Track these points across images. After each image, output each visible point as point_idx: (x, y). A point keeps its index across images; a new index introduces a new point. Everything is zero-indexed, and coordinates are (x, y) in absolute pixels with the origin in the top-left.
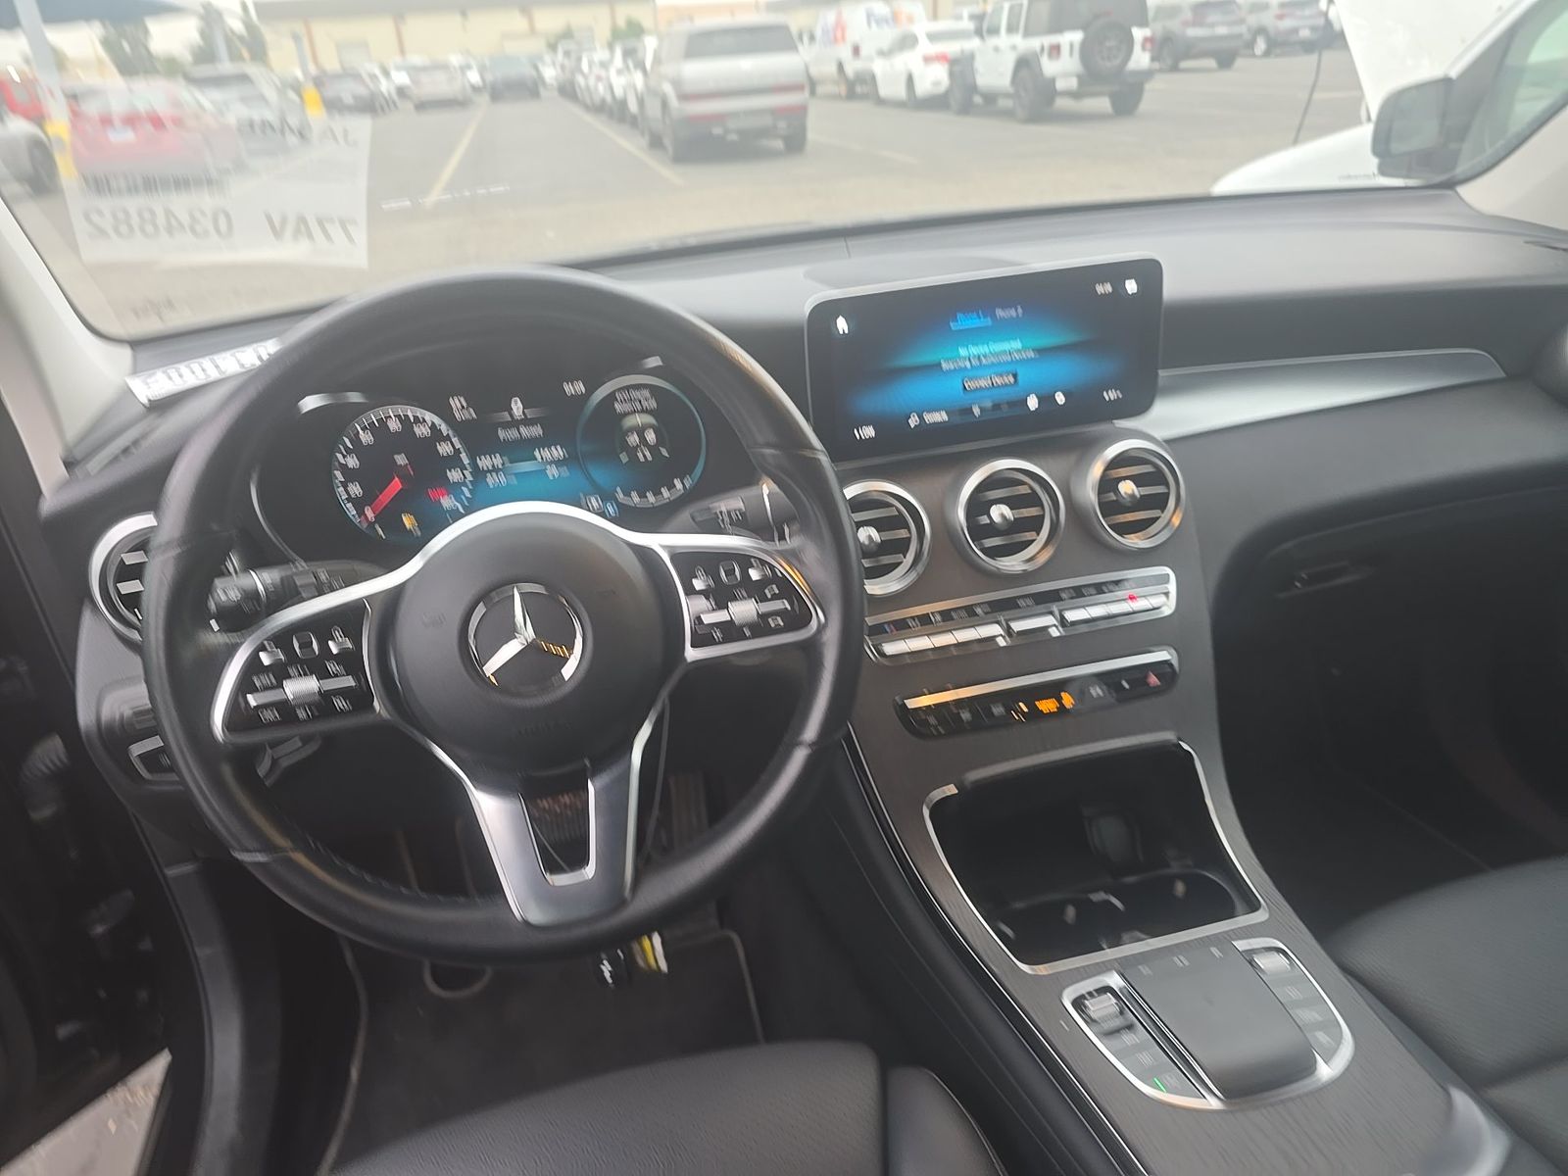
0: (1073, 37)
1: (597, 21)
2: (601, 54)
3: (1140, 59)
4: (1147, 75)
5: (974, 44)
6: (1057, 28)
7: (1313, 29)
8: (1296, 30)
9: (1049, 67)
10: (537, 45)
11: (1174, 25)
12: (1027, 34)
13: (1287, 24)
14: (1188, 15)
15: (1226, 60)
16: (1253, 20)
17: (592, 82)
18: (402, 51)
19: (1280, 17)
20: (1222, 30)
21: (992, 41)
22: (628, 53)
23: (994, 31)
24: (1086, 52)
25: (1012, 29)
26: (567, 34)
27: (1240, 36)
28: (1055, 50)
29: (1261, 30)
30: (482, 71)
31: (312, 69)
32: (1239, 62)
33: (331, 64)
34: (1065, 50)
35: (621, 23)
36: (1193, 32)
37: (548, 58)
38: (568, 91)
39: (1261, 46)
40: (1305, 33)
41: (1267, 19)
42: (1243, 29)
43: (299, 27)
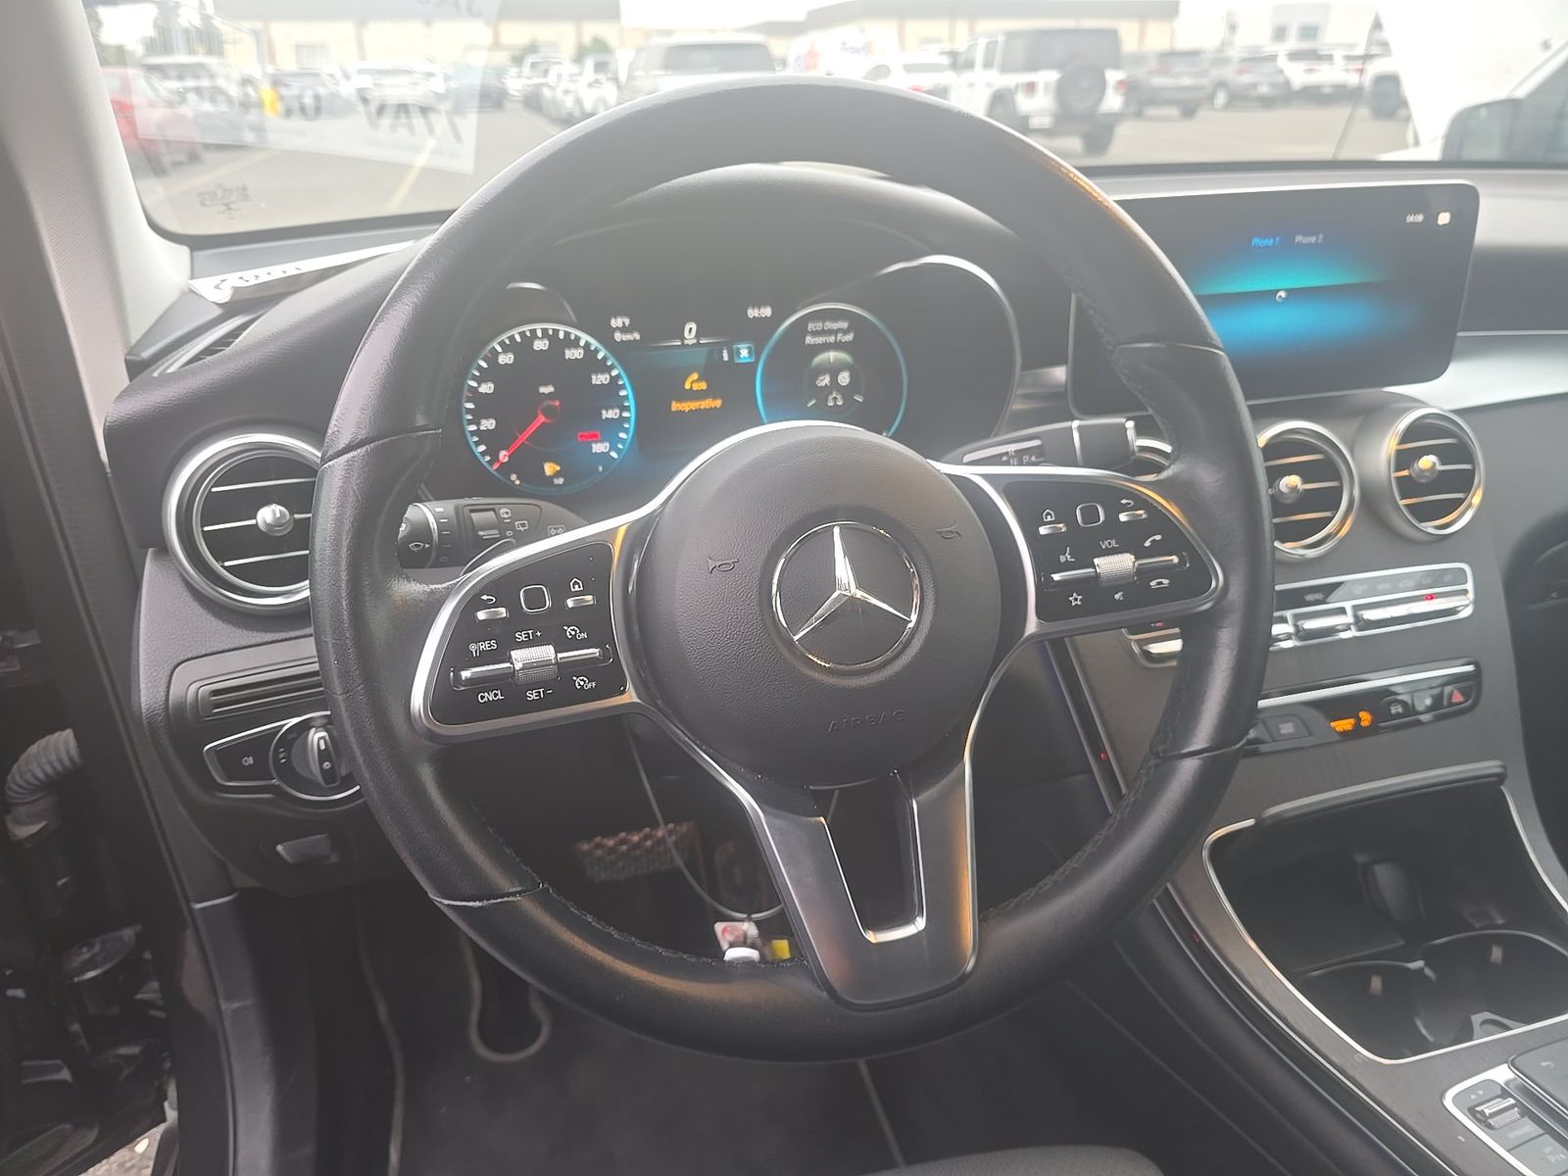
0: (1048, 77)
1: (562, 36)
2: (569, 68)
3: (1113, 102)
4: (1116, 118)
5: (947, 78)
6: (1033, 66)
7: (1274, 85)
8: (1254, 86)
9: (1024, 104)
10: (501, 58)
11: (1140, 73)
12: (1005, 69)
13: (1246, 79)
14: (1153, 64)
15: (1189, 111)
16: (1216, 73)
17: (559, 94)
18: (362, 56)
19: (1241, 72)
20: (1186, 81)
21: (968, 76)
22: (600, 67)
23: (970, 65)
24: (1061, 90)
25: (988, 64)
26: (532, 48)
27: (1202, 88)
28: (1031, 88)
29: (1222, 84)
30: (447, 78)
31: (270, 69)
32: (1203, 114)
33: (287, 63)
34: (1040, 88)
35: (587, 39)
36: (1159, 81)
37: (513, 71)
38: (533, 102)
39: (1221, 98)
40: (1264, 90)
41: (1228, 73)
42: (1205, 81)
43: (258, 25)
